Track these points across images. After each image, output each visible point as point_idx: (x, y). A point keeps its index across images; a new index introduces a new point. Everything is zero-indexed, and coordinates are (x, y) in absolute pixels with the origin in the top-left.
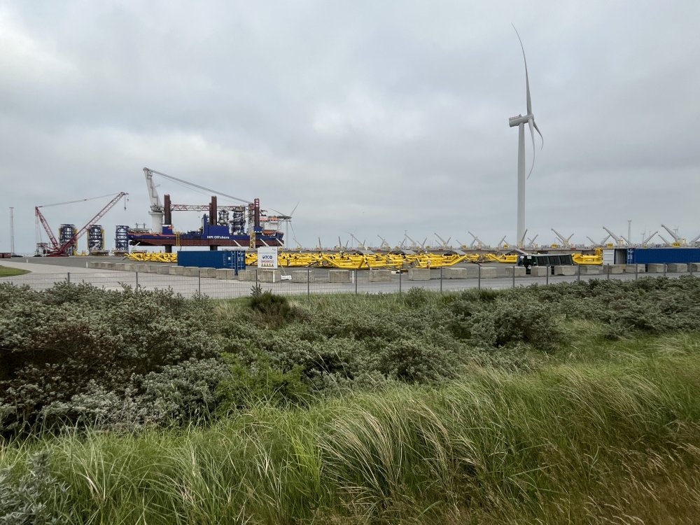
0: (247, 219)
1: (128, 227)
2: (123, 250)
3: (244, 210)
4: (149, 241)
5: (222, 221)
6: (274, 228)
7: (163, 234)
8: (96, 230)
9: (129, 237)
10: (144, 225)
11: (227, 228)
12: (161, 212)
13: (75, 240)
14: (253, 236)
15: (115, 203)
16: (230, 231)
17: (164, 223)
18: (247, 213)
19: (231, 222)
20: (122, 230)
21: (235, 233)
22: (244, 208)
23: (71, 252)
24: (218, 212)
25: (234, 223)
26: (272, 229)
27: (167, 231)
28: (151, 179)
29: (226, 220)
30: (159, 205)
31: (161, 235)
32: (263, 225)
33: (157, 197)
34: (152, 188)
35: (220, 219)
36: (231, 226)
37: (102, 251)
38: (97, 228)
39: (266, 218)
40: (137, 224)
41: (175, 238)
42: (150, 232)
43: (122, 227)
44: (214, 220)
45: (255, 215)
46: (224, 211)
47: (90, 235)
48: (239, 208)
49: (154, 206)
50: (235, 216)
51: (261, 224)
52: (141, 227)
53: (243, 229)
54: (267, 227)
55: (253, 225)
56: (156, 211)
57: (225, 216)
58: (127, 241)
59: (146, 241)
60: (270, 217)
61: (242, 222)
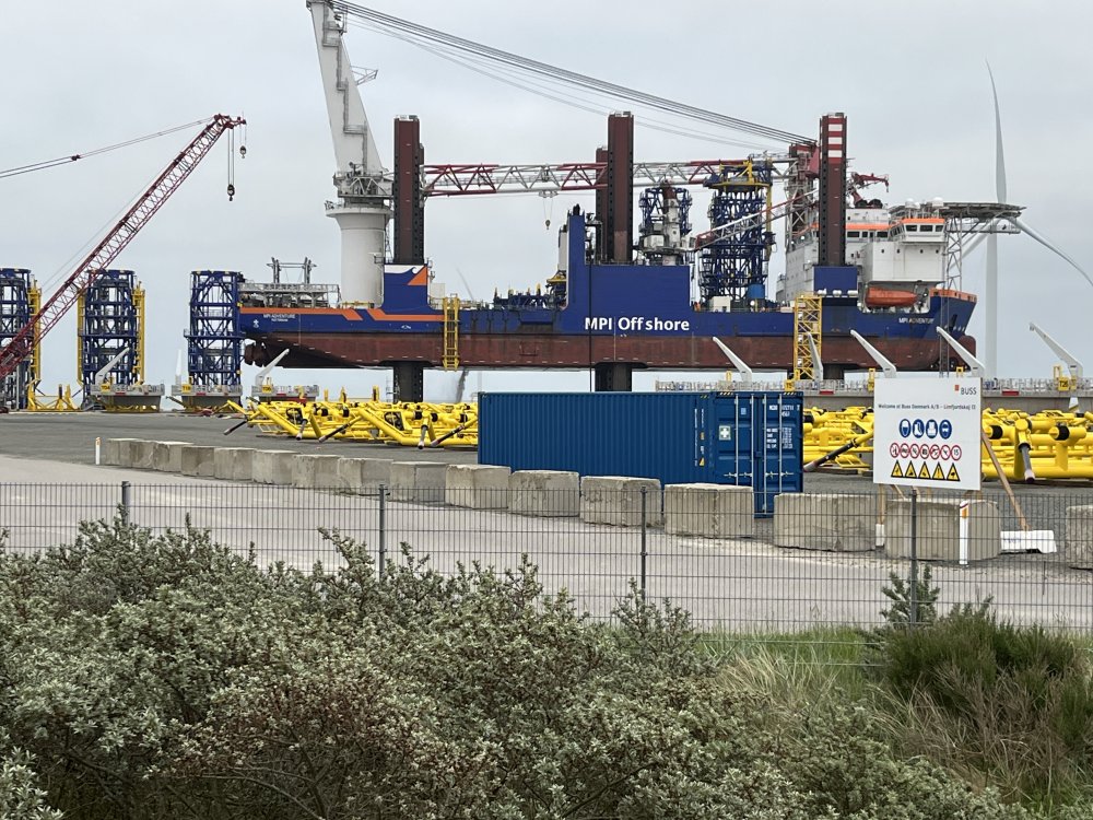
0: (779, 228)
1: (239, 278)
2: (215, 387)
3: (769, 182)
4: (327, 343)
5: (656, 241)
6: (925, 270)
7: (385, 308)
8: (112, 294)
9: (243, 326)
10: (307, 267)
11: (683, 274)
12: (378, 202)
13: (34, 339)
14: (811, 318)
15: (190, 169)
16: (696, 294)
17: (390, 255)
18: (779, 194)
19: (699, 243)
20: (215, 294)
21: (721, 303)
22: (765, 169)
23: (16, 391)
24: (638, 193)
25: (716, 248)
26: (911, 276)
27: (404, 293)
28: (338, 47)
29: (675, 238)
30: (373, 171)
31: (379, 316)
32: (866, 254)
33: (363, 133)
34: (342, 88)
35: (648, 229)
36: (697, 264)
37: (134, 390)
38: (117, 285)
39: (878, 219)
40: (276, 266)
41: (436, 330)
42: (332, 300)
43: (218, 276)
44: (620, 237)
45: (823, 204)
46: (667, 190)
47: (89, 318)
48: (738, 167)
49: (350, 177)
50: (717, 212)
51: (852, 248)
52: (292, 277)
53: (758, 278)
54: (885, 265)
55: (810, 253)
56: (359, 201)
57: (673, 215)
58: (236, 341)
59: (313, 342)
60: (900, 211)
61: (756, 245)
